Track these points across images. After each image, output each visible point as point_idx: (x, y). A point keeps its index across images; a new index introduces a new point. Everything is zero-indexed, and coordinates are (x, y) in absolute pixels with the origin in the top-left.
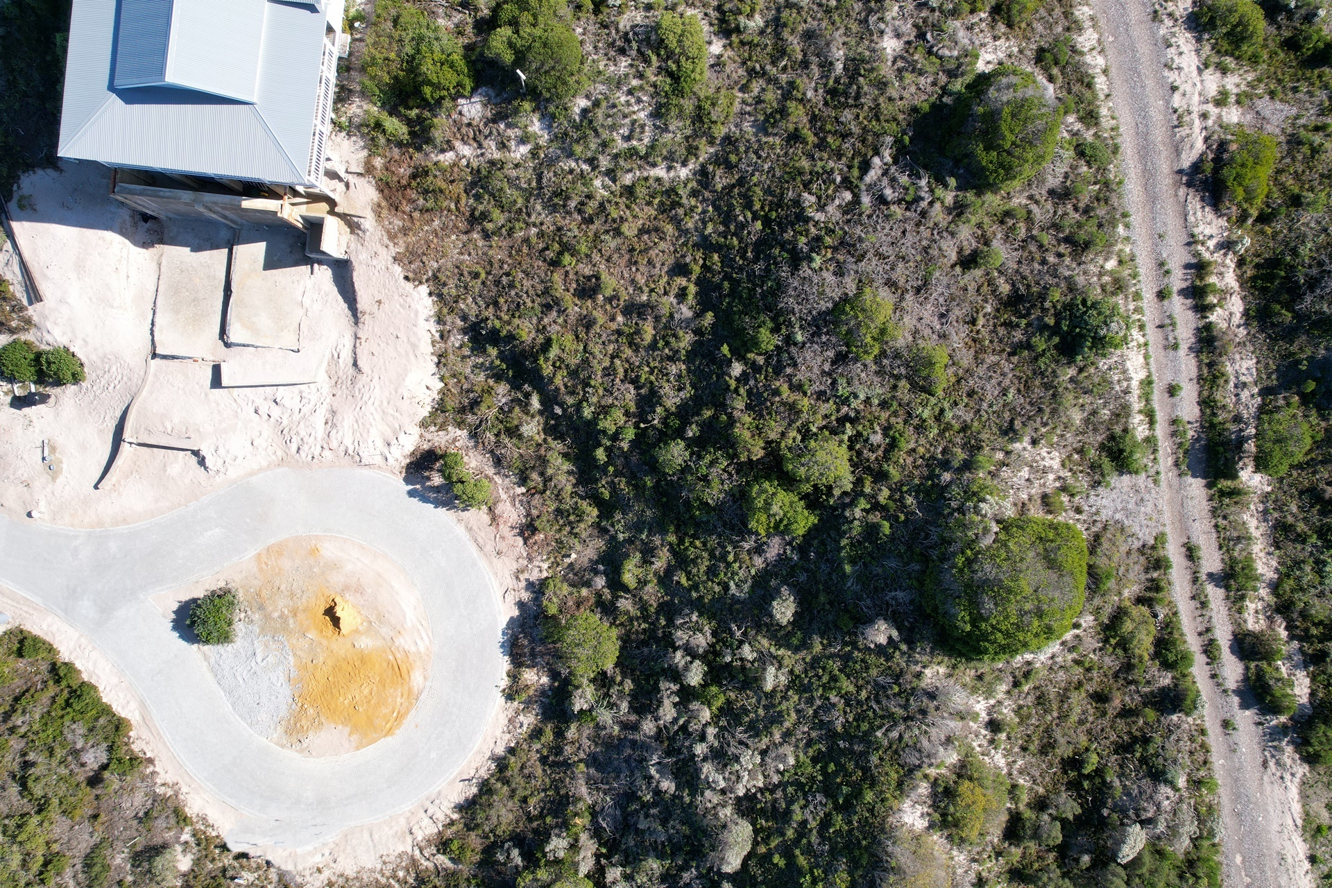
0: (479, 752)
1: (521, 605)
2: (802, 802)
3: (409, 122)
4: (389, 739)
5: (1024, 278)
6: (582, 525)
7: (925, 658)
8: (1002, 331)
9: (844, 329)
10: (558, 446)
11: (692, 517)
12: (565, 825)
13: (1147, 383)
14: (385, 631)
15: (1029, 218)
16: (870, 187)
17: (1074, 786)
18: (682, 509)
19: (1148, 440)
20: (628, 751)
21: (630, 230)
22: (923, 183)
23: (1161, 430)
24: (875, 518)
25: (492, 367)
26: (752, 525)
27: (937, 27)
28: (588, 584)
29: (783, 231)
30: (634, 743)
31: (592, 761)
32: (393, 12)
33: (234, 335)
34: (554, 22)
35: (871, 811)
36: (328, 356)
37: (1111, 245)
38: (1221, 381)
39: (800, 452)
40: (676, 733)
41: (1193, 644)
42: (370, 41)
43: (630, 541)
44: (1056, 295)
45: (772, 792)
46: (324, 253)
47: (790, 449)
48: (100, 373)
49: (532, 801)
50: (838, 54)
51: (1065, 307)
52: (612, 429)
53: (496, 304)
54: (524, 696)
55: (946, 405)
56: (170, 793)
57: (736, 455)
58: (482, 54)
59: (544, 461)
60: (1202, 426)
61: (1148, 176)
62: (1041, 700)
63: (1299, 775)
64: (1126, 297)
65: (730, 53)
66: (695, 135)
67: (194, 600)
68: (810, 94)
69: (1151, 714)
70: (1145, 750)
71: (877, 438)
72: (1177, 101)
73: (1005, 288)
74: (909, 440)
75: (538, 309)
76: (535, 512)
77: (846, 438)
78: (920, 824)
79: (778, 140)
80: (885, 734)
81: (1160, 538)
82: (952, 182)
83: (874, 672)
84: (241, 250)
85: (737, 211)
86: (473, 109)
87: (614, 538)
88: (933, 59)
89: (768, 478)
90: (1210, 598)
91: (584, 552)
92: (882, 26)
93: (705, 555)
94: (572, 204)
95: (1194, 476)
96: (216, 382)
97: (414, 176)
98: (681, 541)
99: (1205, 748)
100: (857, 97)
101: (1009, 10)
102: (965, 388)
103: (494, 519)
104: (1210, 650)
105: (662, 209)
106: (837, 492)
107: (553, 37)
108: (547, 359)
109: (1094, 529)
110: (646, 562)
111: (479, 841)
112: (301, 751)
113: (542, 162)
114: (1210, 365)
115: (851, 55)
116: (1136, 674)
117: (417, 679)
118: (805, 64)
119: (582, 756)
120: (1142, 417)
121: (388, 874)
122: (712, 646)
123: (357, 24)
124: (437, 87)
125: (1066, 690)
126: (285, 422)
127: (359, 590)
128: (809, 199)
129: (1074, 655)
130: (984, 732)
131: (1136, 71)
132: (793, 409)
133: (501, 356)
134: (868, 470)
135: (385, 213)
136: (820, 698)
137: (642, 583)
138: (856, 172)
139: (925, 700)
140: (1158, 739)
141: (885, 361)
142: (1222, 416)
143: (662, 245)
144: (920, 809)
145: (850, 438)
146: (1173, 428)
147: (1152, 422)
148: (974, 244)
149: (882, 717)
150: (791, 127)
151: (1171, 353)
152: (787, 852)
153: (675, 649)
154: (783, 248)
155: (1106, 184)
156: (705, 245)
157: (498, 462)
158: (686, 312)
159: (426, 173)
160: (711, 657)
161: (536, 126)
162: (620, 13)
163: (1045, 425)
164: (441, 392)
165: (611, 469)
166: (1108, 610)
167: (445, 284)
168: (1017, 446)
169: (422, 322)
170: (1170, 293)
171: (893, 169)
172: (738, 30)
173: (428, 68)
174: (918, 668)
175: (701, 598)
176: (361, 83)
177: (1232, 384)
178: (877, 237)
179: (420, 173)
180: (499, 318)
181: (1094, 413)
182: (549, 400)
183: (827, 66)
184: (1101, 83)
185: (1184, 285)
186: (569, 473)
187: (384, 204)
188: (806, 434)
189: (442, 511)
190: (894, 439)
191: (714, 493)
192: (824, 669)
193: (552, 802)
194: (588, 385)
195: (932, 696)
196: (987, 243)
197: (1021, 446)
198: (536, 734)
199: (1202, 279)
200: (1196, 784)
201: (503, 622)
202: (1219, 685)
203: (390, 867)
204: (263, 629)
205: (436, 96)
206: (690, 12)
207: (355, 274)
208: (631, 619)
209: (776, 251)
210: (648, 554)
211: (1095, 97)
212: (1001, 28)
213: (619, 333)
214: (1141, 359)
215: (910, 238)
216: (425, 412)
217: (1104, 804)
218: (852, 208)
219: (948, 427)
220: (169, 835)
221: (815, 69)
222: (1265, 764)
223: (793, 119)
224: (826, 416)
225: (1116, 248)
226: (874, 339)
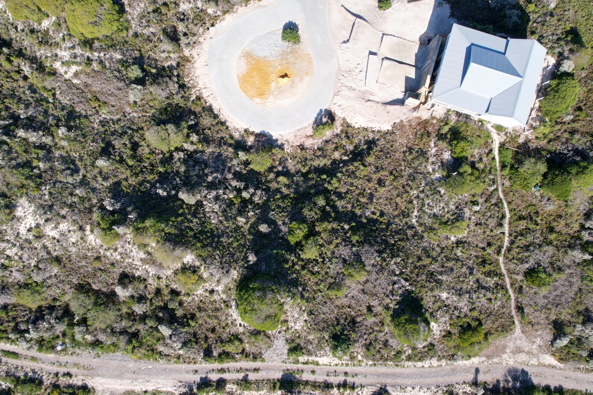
0: (229, 116)
1: (277, 140)
2: (199, 223)
3: (446, 134)
4: (239, 87)
5: (361, 326)
6: (300, 166)
7: (240, 272)
8: (344, 316)
9: (355, 264)
10: (329, 163)
11: (298, 204)
12: (200, 141)
13: (317, 364)
14: (276, 92)
15: (380, 331)
16: (399, 280)
17: (185, 316)
18: (301, 201)
19: (298, 361)
20: (221, 167)
21: (398, 200)
22: (398, 298)
23: (300, 366)
24: (290, 263)
25: (359, 146)
26: (294, 223)
27: (447, 312)
28: (280, 164)
29: (390, 250)
30: (224, 170)
31: (220, 155)
32: (482, 136)
33: (386, 62)
34: (470, 187)
35: (193, 245)
36: (373, 92)
37: (366, 358)
38: (313, 389)
39: (316, 243)
40: (226, 185)
41: (225, 365)
42: (474, 127)
43: (293, 181)
44: (354, 335)
45: (203, 213)
46: (408, 98)
47: (317, 240)
48: (381, 15)
49: (209, 132)
50: (444, 278)
51: (349, 338)
52: (332, 182)
53: (381, 151)
54: (245, 135)
55: (323, 294)
56: (234, 10)
57: (318, 222)
58: (464, 162)
59: (325, 157)
60: (299, 380)
61: (386, 375)
62: (217, 310)
63: (175, 392)
64: (348, 360)
65: (451, 243)
66: (426, 227)
67: (298, 31)
68: (433, 266)
69: (205, 346)
70: (194, 342)
71: (316, 269)
72: (409, 389)
73: (359, 319)
74: (313, 279)
75: (377, 165)
76: (308, 151)
77: (318, 258)
78: (185, 261)
79: (419, 253)
80: (217, 254)
81: (263, 360)
82: (397, 307)
83: (238, 254)
84: (413, 70)
85: (398, 236)
86: (447, 156)
87: (294, 176)
88: (437, 308)
89: (308, 231)
90: (240, 374)
91: (291, 165)
92: (451, 294)
93: (285, 206)
94: (410, 182)
95: (282, 375)
96: (371, 53)
97: (428, 132)
98: (290, 198)
99: (189, 363)
100: (429, 281)
101: (449, 337)
102: (327, 301)
103: (308, 137)
104: (222, 371)
105: (403, 212)
106: (300, 252)
107: (465, 186)
108: (360, 165)
109: (272, 337)
110: (285, 185)
111: (198, 111)
112: (240, 56)
113: (425, 175)
114: (319, 386)
115: (443, 282)
116: (219, 344)
117: (258, 100)
118: (443, 267)
119: (222, 152)
120: (306, 360)
121: (193, 77)
122: (254, 202)
123: (480, 123)
124: (456, 146)
125: (218, 319)
126: (353, 73)
127: (292, 87)
128: (399, 260)
129: (230, 324)
130: (211, 288)
131: (421, 377)
132: (330, 243)
133: (363, 149)
134: (306, 264)
135: (418, 120)
136: (232, 235)
137: (278, 183)
138: (405, 276)
139: (226, 269)
140: (196, 347)
141: (341, 275)
142: (302, 387)
143: (391, 210)
144: (191, 261)
145: (317, 260)
146: (300, 370)
147: (304, 363)
148: (375, 312)
149: (223, 254)
150: (423, 258)
151: (326, 374)
152: (183, 215)
153: (255, 190)
154: (384, 249)
155: (386, 360)
156: (389, 224)
157: (327, 142)
158: (368, 213)
159: (428, 136)
160: (250, 201)
161: (438, 175)
162: (469, 209)
163: (311, 325)
164: (354, 127)
165: (319, 179)
166: (243, 337)
167: (390, 135)
168: (305, 315)
169: (379, 125)
170: (346, 376)
171: (404, 289)
172: (457, 246)
173: (462, 144)
174: (237, 269)
175: (270, 202)
176: (461, 121)
177: (312, 392)
178: (383, 279)
179: (429, 134)
180: (376, 151)
181: (311, 343)
182: (345, 163)
183: (441, 273)
184: (420, 364)
185: (348, 382)
186: (319, 165)
187: (421, 120)
188: (321, 246)
189: (313, 119)
190: (315, 274)
191: (306, 212)
192: (242, 238)
193: (208, 138)
194: (349, 177)
195: (227, 272)
196: (374, 316)
197: (305, 316)
198: (232, 137)
199: (349, 387)
200: (179, 357)
201: (272, 133)
202: (210, 371)
203: (195, 79)
204: (284, 51)
205: (453, 145)
206: (466, 232)
207: (399, 106)
208: (266, 177)
209: (383, 246)
210: (288, 186)
211: (416, 361)
212: (443, 334)
213: (364, 190)
214: (326, 363)
215: (381, 291)
216: (348, 120)
217: (178, 324)
218: (393, 273)
219: (315, 293)
220: (220, 7)
221: (441, 269)
222: (180, 382)
223: (426, 259)
224: (326, 253)
225: (365, 360)
226: (350, 273)
